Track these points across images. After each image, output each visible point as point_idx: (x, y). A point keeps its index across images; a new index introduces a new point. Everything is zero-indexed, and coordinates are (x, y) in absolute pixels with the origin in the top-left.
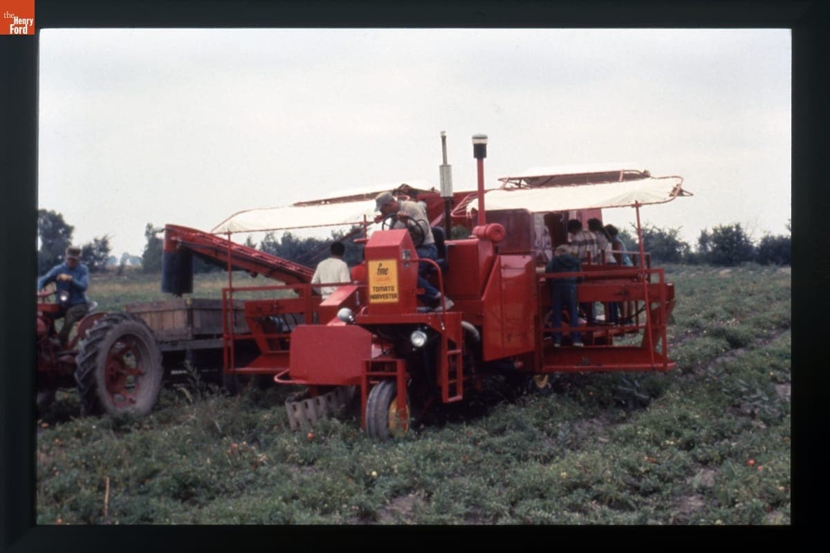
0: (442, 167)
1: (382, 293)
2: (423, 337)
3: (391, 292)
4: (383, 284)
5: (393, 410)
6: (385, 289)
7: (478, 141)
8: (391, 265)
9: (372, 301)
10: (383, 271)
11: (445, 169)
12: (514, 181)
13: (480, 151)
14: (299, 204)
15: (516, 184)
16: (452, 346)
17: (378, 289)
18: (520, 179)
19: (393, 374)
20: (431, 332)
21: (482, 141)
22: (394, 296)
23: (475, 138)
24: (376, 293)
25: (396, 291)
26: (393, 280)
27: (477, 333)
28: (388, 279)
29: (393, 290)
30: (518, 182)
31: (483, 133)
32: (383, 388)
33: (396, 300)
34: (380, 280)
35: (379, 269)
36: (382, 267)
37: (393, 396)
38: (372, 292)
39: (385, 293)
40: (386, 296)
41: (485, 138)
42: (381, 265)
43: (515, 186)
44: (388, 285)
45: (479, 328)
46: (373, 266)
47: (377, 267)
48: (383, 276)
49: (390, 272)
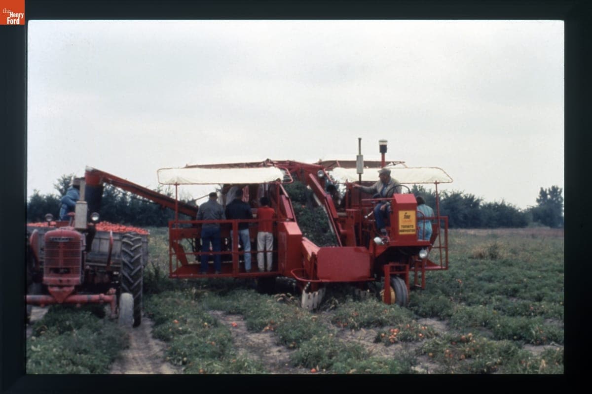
1: (406, 229)
2: (424, 253)
3: (412, 229)
4: (407, 224)
6: (408, 227)
7: (382, 144)
8: (412, 213)
9: (401, 233)
10: (407, 217)
13: (383, 149)
17: (404, 227)
21: (385, 144)
22: (413, 231)
23: (381, 141)
24: (403, 229)
25: (414, 228)
26: (413, 222)
28: (410, 221)
31: (385, 139)
33: (414, 233)
34: (405, 222)
35: (405, 215)
36: (407, 214)
38: (400, 228)
39: (408, 229)
40: (409, 231)
41: (387, 142)
42: (406, 213)
44: (410, 225)
46: (401, 214)
47: (404, 214)
48: (407, 220)
49: (411, 218)
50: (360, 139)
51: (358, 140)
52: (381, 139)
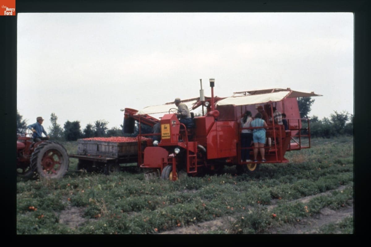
0: (200, 90)
1: (165, 135)
2: (178, 150)
5: (171, 175)
6: (166, 134)
7: (211, 81)
8: (168, 126)
9: (163, 138)
11: (201, 91)
12: (243, 93)
13: (212, 84)
14: (167, 104)
15: (244, 94)
16: (193, 153)
17: (164, 134)
18: (245, 92)
19: (171, 162)
20: (181, 148)
21: (213, 81)
22: (169, 136)
23: (210, 79)
25: (169, 135)
26: (168, 131)
27: (205, 149)
28: (167, 131)
29: (168, 134)
30: (245, 93)
31: (213, 78)
32: (167, 167)
33: (169, 138)
34: (165, 131)
36: (166, 126)
37: (171, 170)
38: (163, 135)
40: (166, 137)
41: (214, 79)
42: (165, 126)
43: (243, 95)
45: (206, 147)
46: (163, 126)
47: (164, 126)
48: (166, 130)
49: (167, 128)
50: (201, 80)
51: (200, 81)
52: (211, 78)
